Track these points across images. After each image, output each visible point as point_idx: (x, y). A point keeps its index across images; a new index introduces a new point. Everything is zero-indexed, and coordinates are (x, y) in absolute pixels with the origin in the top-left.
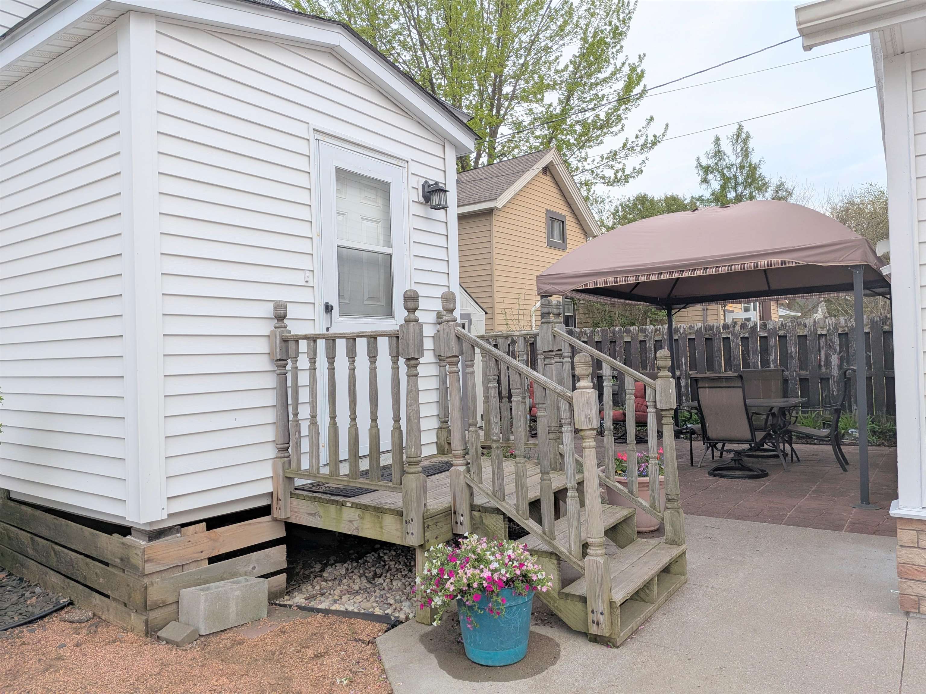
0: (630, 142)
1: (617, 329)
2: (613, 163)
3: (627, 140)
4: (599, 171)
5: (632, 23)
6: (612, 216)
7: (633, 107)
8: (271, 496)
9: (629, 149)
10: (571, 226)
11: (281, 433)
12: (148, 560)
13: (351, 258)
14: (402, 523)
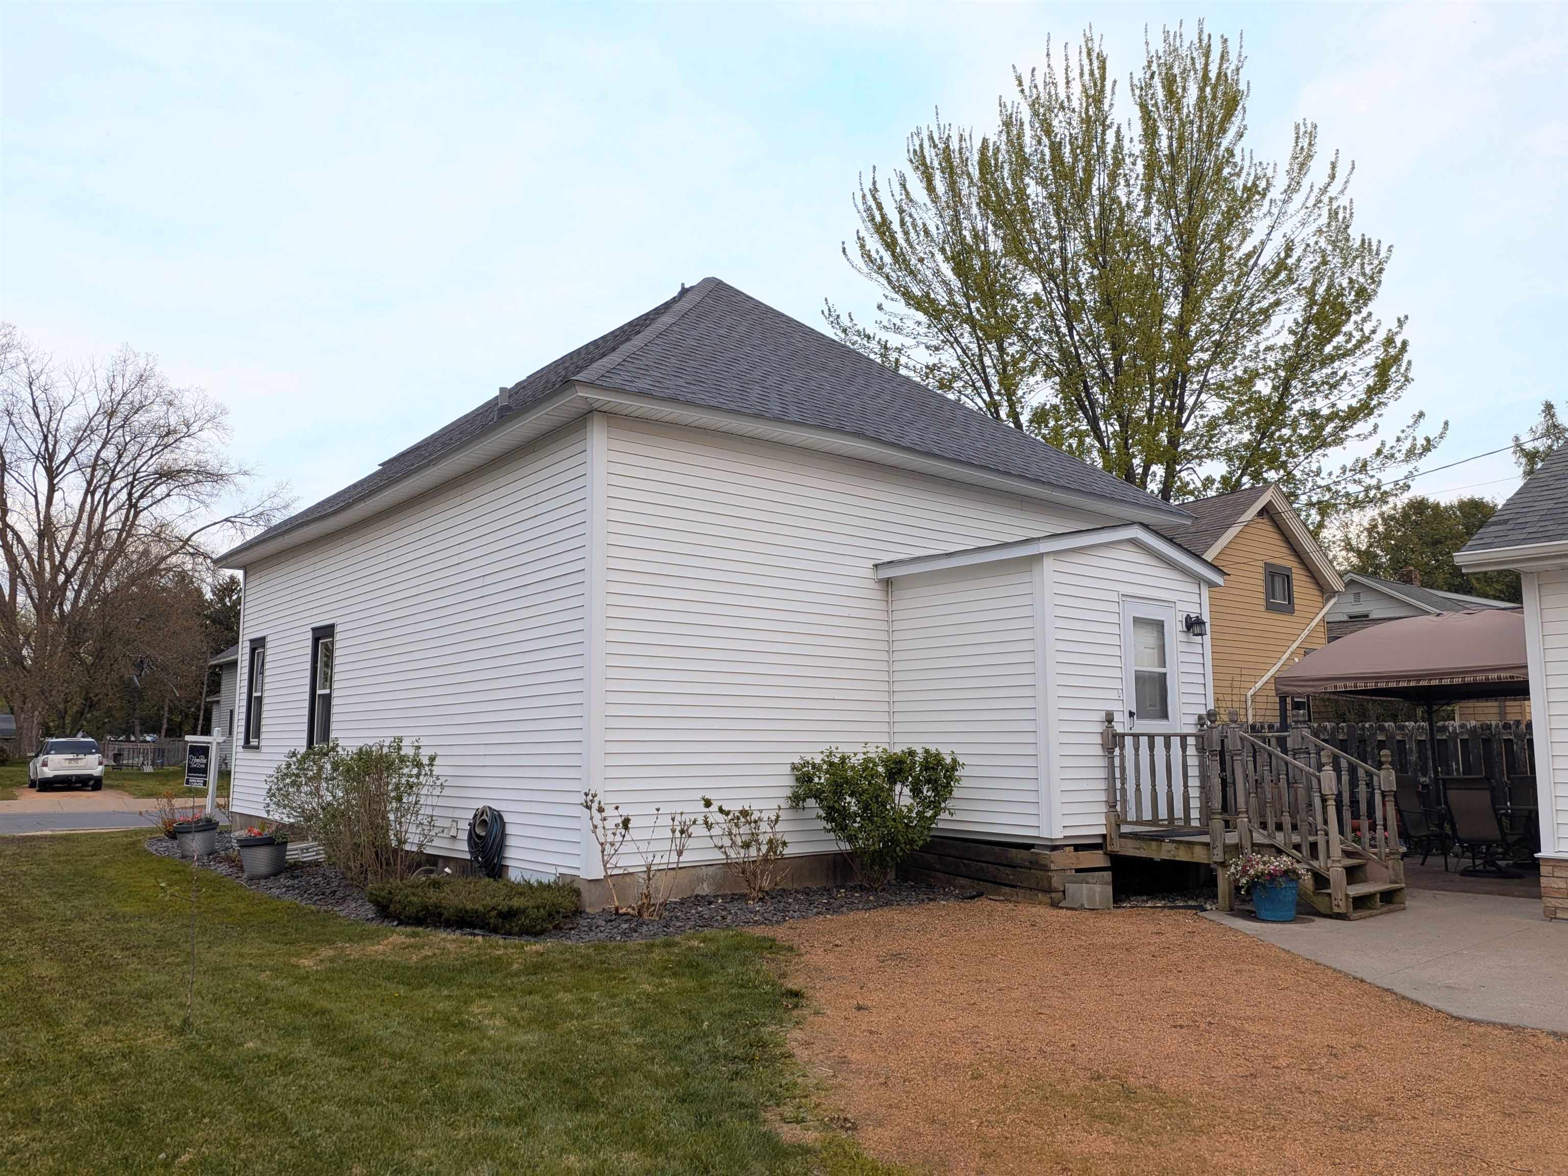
0: (1387, 447)
1: (1367, 725)
2: (1362, 476)
3: (1383, 444)
4: (1339, 488)
5: (1384, 276)
6: (1366, 534)
7: (1391, 401)
8: (1104, 836)
9: (1386, 457)
10: (1300, 580)
11: (1112, 796)
12: (1052, 862)
13: (1140, 678)
14: (1209, 850)
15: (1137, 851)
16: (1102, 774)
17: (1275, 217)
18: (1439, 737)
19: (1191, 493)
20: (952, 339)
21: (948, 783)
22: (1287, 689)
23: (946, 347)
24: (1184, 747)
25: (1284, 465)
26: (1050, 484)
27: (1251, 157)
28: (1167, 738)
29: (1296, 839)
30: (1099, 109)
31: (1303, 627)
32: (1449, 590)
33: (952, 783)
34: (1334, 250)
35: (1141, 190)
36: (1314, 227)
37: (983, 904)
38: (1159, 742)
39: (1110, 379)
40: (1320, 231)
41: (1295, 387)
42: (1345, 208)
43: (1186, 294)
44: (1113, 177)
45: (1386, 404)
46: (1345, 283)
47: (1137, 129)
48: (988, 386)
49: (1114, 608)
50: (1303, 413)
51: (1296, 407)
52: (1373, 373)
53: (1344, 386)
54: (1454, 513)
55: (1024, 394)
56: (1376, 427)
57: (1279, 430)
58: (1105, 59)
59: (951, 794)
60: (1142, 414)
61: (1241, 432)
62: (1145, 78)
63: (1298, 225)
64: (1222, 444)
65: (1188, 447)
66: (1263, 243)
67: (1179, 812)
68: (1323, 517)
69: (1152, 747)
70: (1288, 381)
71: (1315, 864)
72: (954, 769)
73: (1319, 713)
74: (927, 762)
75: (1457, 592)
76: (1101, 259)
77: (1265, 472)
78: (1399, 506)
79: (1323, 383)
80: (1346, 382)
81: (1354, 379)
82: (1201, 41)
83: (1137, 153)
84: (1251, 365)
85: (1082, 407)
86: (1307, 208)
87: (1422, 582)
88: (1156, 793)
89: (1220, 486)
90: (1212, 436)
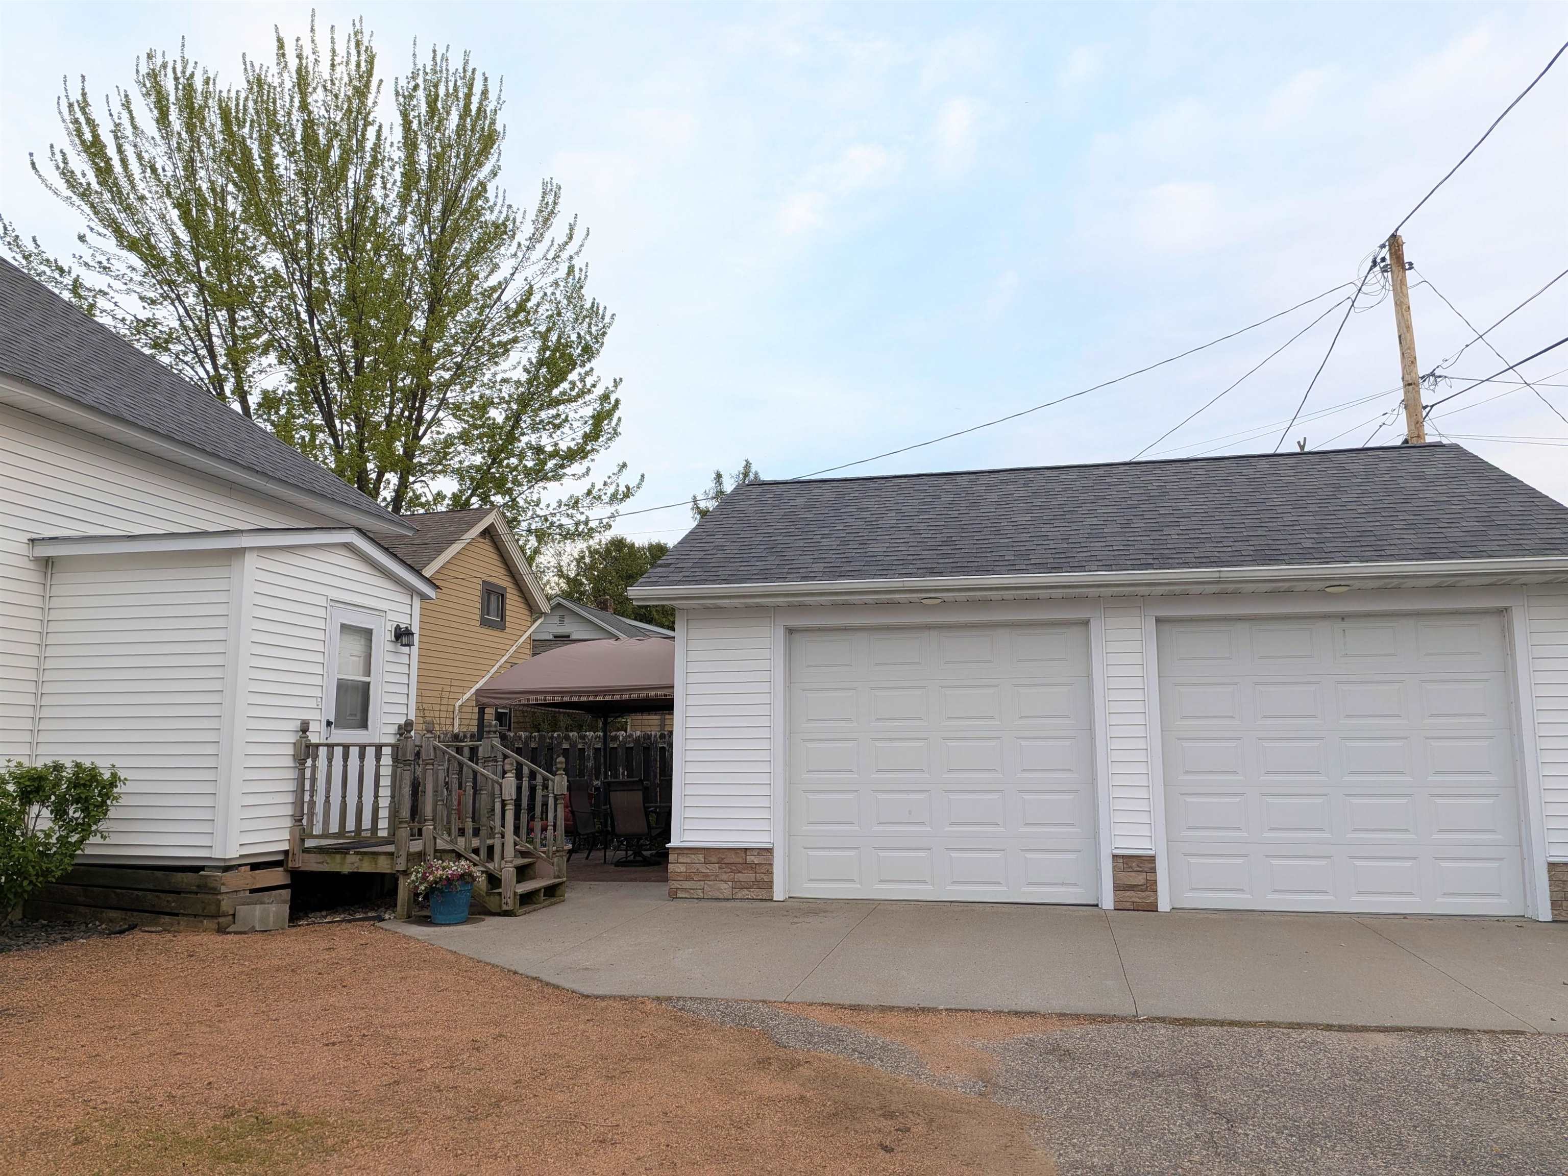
0: (596, 490)
1: (555, 735)
2: (574, 512)
3: (593, 485)
4: (555, 519)
5: (606, 339)
6: (575, 563)
7: (602, 449)
8: (286, 853)
9: (594, 497)
10: (513, 601)
11: (298, 809)
12: (223, 884)
13: (343, 687)
14: (393, 859)
15: (320, 865)
16: (292, 786)
17: (519, 260)
18: (611, 746)
19: (422, 505)
20: (173, 296)
21: (104, 803)
22: (485, 700)
23: (165, 303)
24: (378, 756)
25: (509, 492)
26: (264, 474)
27: (504, 199)
28: (363, 748)
29: (476, 842)
30: (363, 103)
31: (511, 643)
32: (635, 619)
33: (109, 802)
34: (568, 305)
35: (397, 196)
36: (551, 279)
37: (137, 937)
38: (354, 752)
39: (349, 378)
40: (556, 284)
41: (525, 422)
42: (581, 270)
43: (432, 310)
44: (370, 176)
45: (598, 451)
46: (574, 337)
47: (398, 135)
48: (213, 357)
49: (321, 612)
50: (531, 447)
51: (524, 439)
52: (591, 422)
53: (566, 429)
54: (645, 554)
55: (254, 373)
56: (588, 469)
57: (508, 459)
58: (374, 56)
59: (105, 814)
60: (380, 419)
61: (473, 454)
62: (408, 88)
63: (538, 273)
64: (455, 463)
65: (424, 461)
66: (507, 281)
67: (367, 824)
68: (539, 544)
69: (346, 757)
70: (519, 416)
71: (490, 866)
72: (112, 784)
73: (518, 723)
74: (77, 778)
75: (641, 621)
76: (350, 253)
77: (494, 495)
78: (603, 542)
79: (549, 423)
80: (567, 425)
81: (575, 424)
82: (465, 71)
83: (396, 159)
84: (488, 392)
85: (317, 400)
86: (547, 259)
87: (615, 610)
88: (346, 805)
89: (450, 503)
90: (446, 454)
